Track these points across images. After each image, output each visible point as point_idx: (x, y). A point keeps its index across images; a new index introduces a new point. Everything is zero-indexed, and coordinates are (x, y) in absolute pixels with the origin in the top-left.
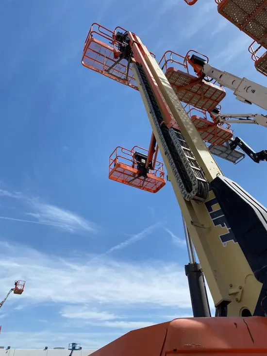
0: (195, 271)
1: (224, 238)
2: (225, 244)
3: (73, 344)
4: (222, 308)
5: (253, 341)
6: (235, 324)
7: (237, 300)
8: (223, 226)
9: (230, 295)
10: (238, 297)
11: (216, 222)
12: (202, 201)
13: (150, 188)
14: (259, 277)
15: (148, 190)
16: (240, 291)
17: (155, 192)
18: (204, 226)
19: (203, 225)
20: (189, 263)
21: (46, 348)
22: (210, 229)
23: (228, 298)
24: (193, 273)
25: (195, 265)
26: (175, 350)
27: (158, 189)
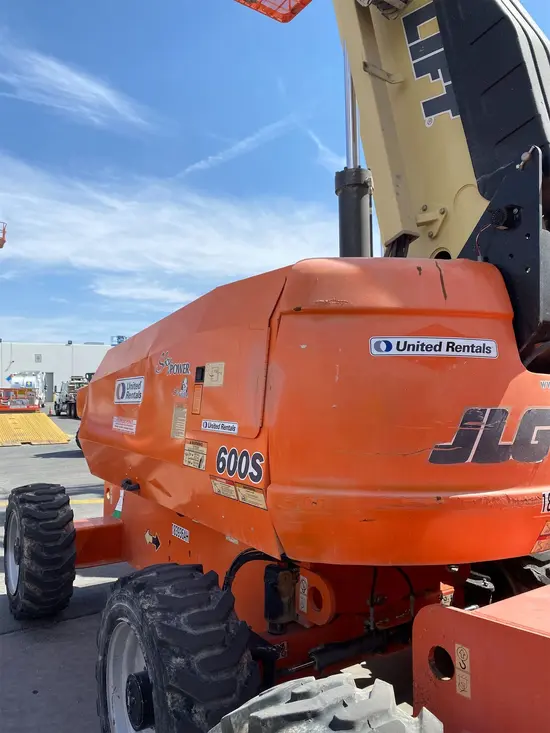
0: (356, 185)
1: (431, 108)
2: (430, 120)
3: (119, 337)
4: (399, 246)
5: (445, 297)
6: (419, 269)
7: (431, 236)
8: (435, 76)
9: (419, 225)
10: (434, 229)
11: (420, 70)
12: (397, 10)
13: (274, 8)
14: (484, 189)
15: (270, 13)
16: (441, 218)
17: (286, 19)
18: (392, 78)
19: (389, 75)
20: (346, 168)
21: (70, 343)
22: (403, 86)
23: (413, 230)
24: (351, 188)
25: (358, 171)
26: (298, 309)
27: (294, 12)
